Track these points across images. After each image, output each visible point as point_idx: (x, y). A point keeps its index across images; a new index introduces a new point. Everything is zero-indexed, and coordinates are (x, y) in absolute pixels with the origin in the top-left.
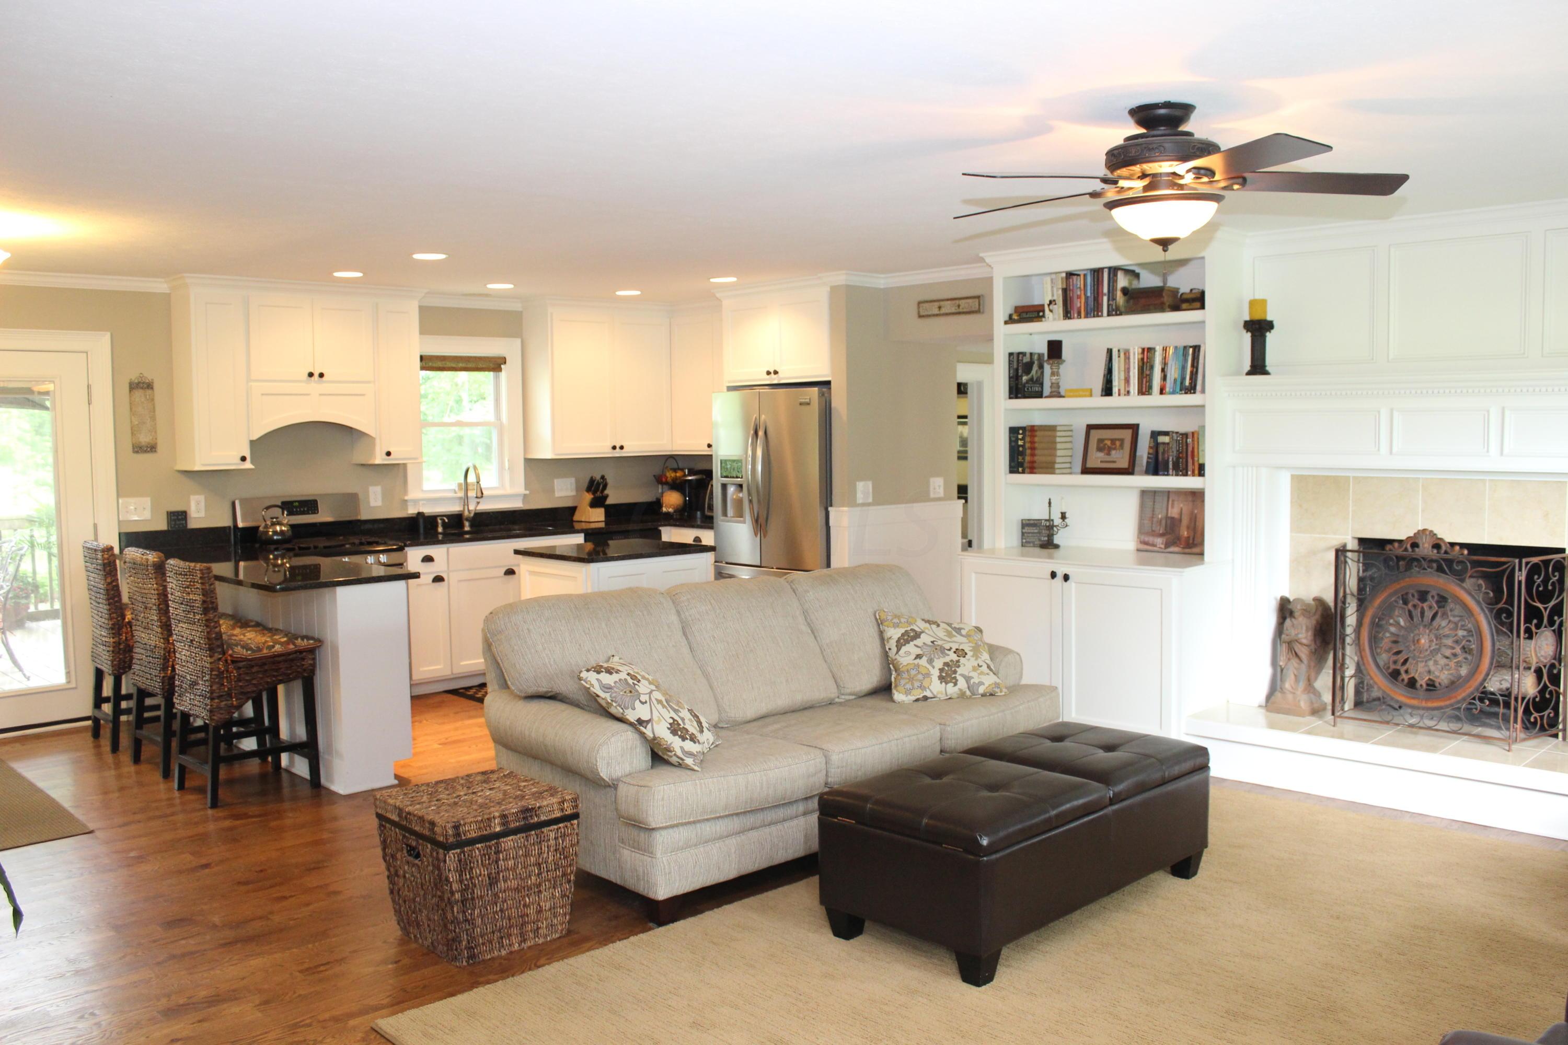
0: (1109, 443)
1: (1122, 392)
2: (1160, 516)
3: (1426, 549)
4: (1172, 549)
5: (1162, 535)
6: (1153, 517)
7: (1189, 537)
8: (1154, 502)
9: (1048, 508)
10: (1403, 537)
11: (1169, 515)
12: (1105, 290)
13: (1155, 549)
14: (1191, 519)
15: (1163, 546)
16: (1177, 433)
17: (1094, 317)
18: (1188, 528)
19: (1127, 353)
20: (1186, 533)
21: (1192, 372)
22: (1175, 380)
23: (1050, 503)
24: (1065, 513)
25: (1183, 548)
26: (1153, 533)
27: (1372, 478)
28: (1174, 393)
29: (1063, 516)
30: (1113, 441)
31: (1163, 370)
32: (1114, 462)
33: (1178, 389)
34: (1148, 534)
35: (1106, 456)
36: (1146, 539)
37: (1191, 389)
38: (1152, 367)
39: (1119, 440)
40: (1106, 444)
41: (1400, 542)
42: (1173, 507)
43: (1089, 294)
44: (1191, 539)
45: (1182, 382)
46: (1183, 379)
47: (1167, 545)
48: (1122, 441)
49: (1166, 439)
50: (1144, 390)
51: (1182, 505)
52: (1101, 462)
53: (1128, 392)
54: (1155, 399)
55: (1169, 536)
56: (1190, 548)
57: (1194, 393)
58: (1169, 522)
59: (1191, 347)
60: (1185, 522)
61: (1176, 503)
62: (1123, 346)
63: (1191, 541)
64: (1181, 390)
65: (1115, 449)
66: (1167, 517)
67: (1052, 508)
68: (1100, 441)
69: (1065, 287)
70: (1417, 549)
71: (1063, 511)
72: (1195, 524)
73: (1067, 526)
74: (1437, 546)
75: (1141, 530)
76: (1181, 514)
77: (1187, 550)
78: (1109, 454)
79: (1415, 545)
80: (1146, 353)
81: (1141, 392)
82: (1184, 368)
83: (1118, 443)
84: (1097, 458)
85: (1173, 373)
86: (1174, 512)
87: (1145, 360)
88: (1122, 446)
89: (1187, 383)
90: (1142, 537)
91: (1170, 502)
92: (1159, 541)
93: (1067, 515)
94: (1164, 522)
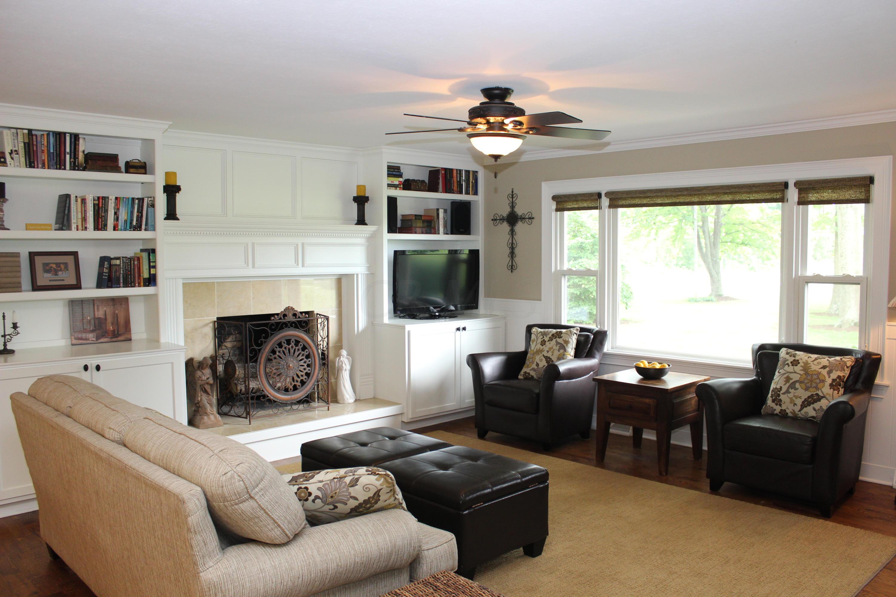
0: (54, 266)
1: (80, 227)
2: (89, 318)
3: (290, 318)
4: (102, 340)
5: (92, 331)
6: (83, 319)
7: (114, 331)
8: (82, 308)
9: (3, 321)
10: (279, 312)
11: (96, 317)
12: (68, 150)
13: (88, 341)
14: (114, 318)
15: (94, 339)
16: (126, 257)
17: (57, 169)
18: (112, 324)
19: (84, 201)
20: (111, 328)
21: (137, 216)
22: (126, 221)
23: (4, 317)
24: (16, 323)
25: (111, 338)
26: (85, 331)
27: (227, 282)
28: (125, 229)
29: (15, 326)
30: (58, 265)
31: (115, 213)
32: (63, 280)
33: (128, 227)
34: (80, 332)
35: (54, 276)
36: (80, 336)
37: (138, 228)
38: (106, 211)
39: (63, 263)
40: (52, 267)
41: (278, 314)
42: (98, 310)
43: (52, 151)
44: (116, 331)
45: (131, 223)
46: (132, 221)
47: (98, 338)
48: (66, 264)
49: (118, 262)
50: (100, 227)
51: (105, 309)
52: (50, 281)
53: (86, 228)
54: (109, 234)
55: (97, 332)
56: (117, 337)
57: (140, 230)
58: (97, 322)
59: (137, 199)
60: (110, 319)
61: (100, 307)
62: (80, 194)
63: (116, 333)
64: (130, 228)
65: (61, 270)
66: (95, 318)
67: (6, 321)
68: (45, 265)
69: (27, 141)
70: (286, 318)
71: (15, 322)
72: (117, 320)
73: (18, 333)
74: (295, 315)
75: (73, 330)
76: (105, 315)
77: (114, 339)
78: (56, 275)
79: (285, 315)
80: (101, 200)
81: (97, 228)
82: (132, 213)
83: (62, 266)
84: (43, 279)
85: (123, 215)
86: (100, 314)
87: (101, 205)
88: (66, 268)
89: (134, 223)
90: (76, 335)
91: (96, 307)
92: (91, 336)
93: (18, 325)
94: (93, 322)
